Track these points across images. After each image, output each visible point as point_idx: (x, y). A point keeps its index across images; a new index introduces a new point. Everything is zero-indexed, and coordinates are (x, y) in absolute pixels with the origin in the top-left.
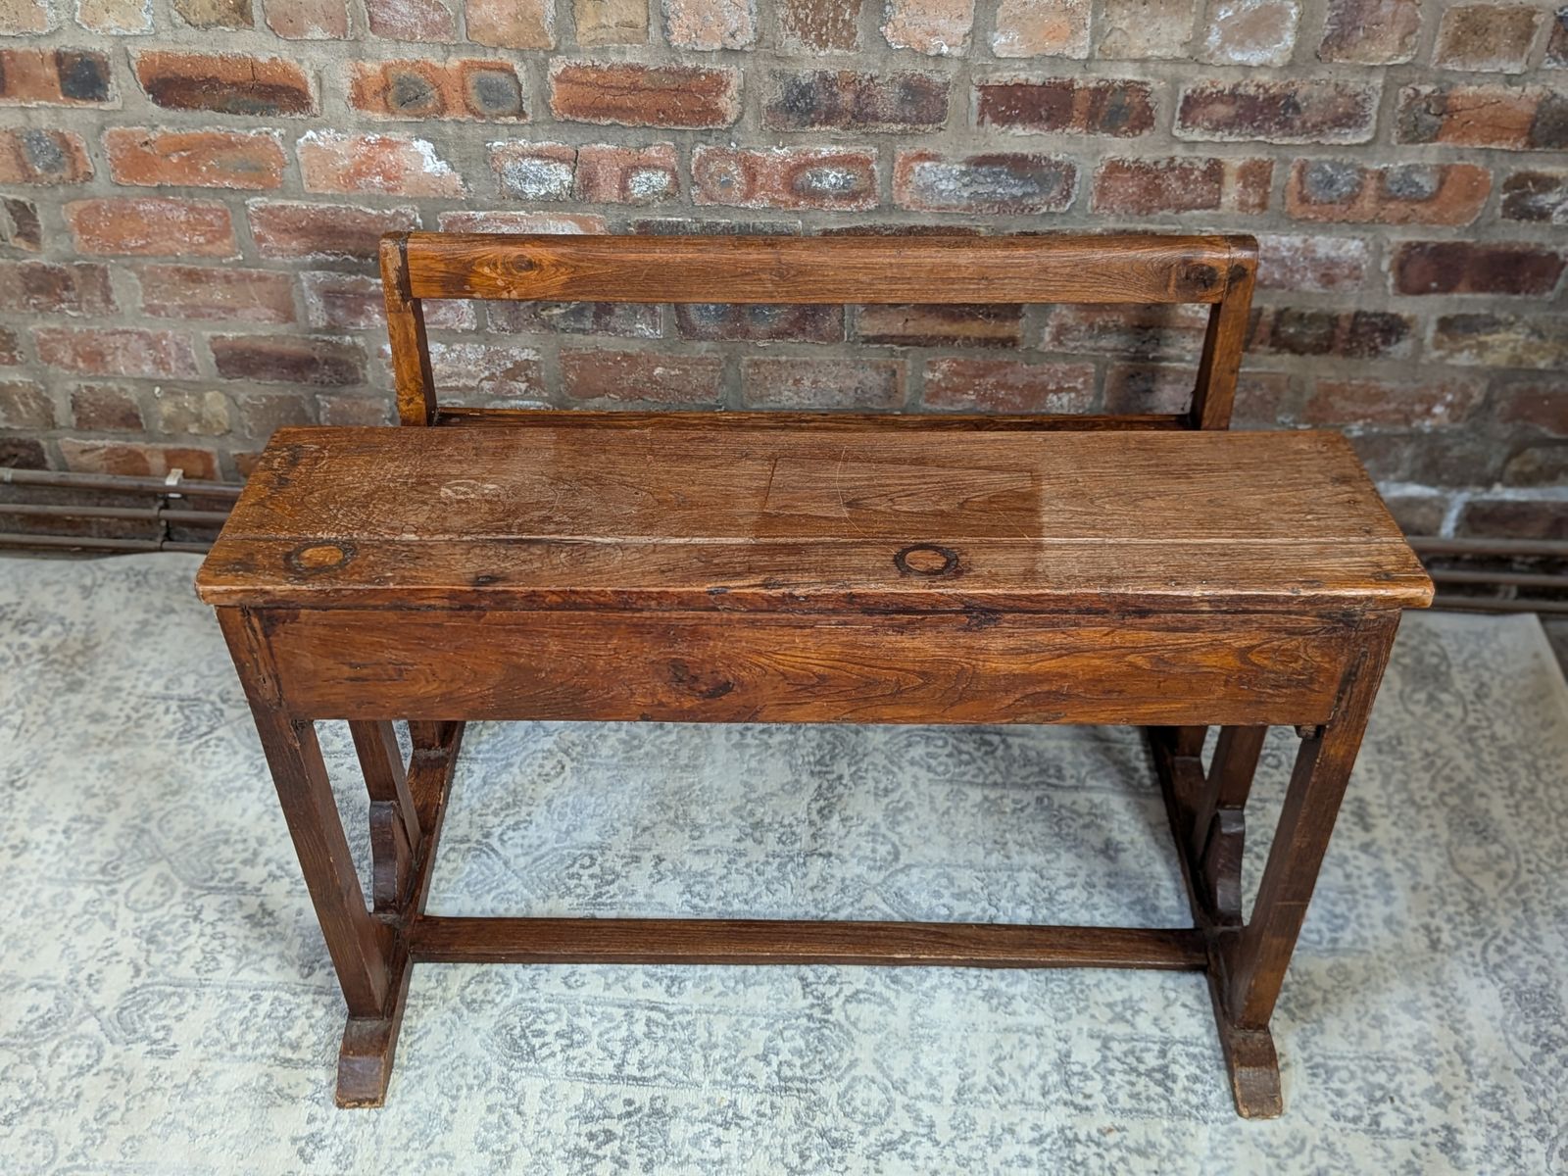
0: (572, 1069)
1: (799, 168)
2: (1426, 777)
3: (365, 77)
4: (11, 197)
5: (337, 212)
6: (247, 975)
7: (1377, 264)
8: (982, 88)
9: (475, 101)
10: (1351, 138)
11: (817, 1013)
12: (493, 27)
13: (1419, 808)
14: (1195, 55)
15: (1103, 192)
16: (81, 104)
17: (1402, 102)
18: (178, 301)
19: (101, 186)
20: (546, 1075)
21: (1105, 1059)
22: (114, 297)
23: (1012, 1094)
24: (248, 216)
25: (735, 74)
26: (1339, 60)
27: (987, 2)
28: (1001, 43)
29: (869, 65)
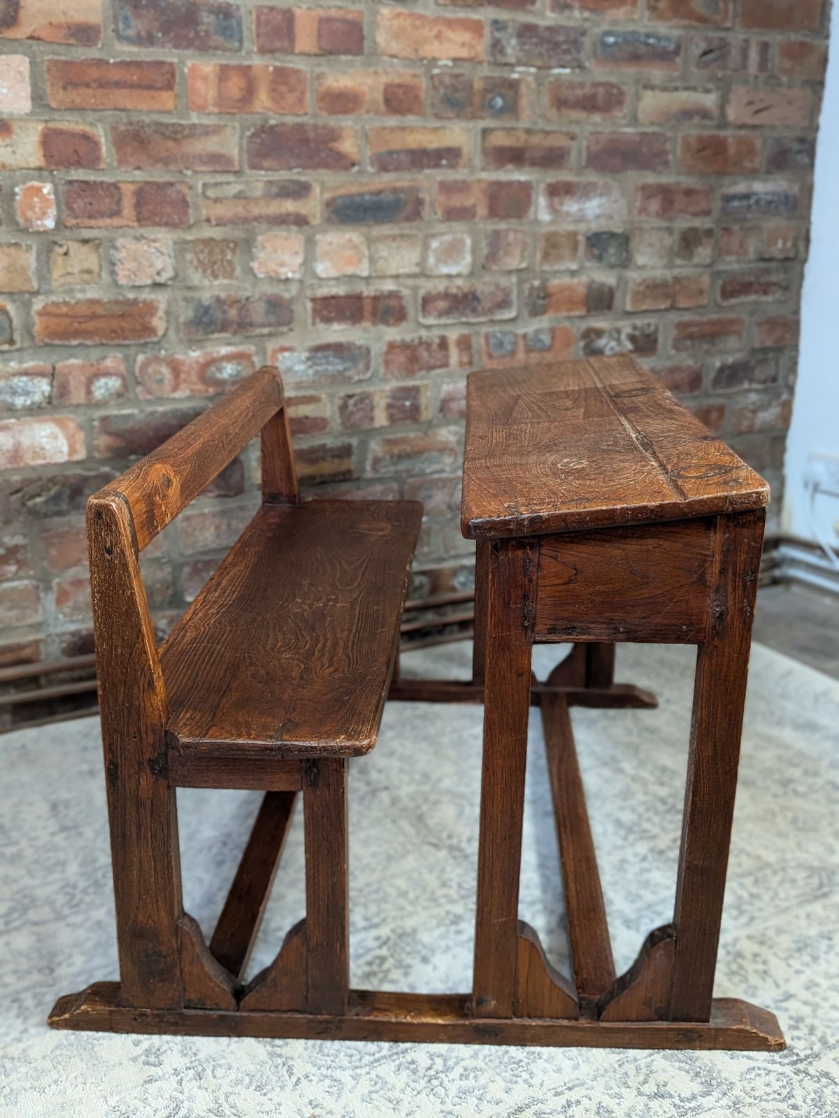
1: (207, 364)
8: (313, 300)
10: (507, 315)
14: (424, 274)
15: (387, 363)
17: (527, 293)
25: (161, 300)
26: (494, 268)
27: (310, 243)
28: (322, 269)
29: (245, 290)
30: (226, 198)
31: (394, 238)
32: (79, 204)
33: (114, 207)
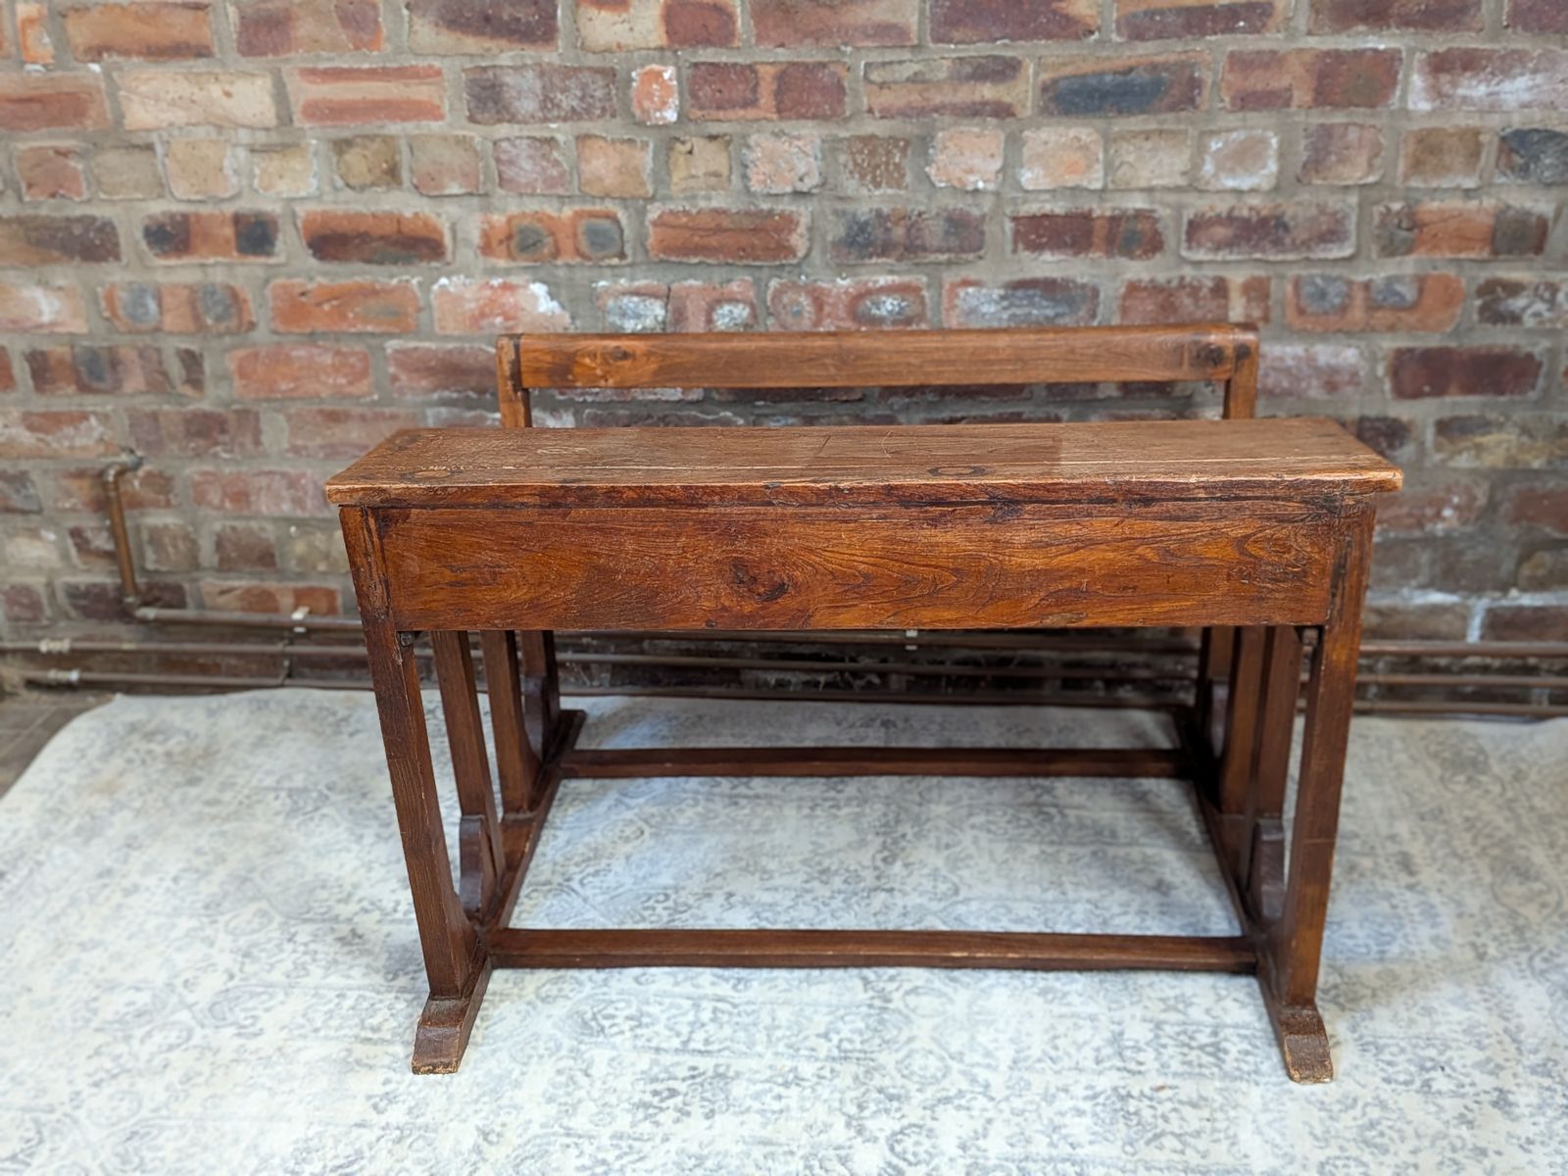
0: (640, 1043)
1: (860, 296)
2: (1468, 837)
3: (492, 227)
4: (184, 346)
5: (461, 351)
6: (335, 979)
7: (1373, 370)
8: (1015, 219)
9: (584, 246)
10: (1336, 252)
11: (878, 1003)
12: (600, 179)
13: (1462, 859)
14: (1194, 185)
15: (1125, 308)
16: (251, 259)
17: (1377, 219)
18: (319, 441)
19: (261, 335)
20: (614, 1047)
21: (1157, 1037)
22: (264, 439)
23: (1066, 1063)
24: (386, 358)
25: (803, 212)
26: (1317, 182)
27: (1014, 142)
28: (1028, 177)
29: (918, 202)
30: (895, 82)
31: (1147, 136)
32: (705, 92)
33: (749, 95)
